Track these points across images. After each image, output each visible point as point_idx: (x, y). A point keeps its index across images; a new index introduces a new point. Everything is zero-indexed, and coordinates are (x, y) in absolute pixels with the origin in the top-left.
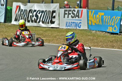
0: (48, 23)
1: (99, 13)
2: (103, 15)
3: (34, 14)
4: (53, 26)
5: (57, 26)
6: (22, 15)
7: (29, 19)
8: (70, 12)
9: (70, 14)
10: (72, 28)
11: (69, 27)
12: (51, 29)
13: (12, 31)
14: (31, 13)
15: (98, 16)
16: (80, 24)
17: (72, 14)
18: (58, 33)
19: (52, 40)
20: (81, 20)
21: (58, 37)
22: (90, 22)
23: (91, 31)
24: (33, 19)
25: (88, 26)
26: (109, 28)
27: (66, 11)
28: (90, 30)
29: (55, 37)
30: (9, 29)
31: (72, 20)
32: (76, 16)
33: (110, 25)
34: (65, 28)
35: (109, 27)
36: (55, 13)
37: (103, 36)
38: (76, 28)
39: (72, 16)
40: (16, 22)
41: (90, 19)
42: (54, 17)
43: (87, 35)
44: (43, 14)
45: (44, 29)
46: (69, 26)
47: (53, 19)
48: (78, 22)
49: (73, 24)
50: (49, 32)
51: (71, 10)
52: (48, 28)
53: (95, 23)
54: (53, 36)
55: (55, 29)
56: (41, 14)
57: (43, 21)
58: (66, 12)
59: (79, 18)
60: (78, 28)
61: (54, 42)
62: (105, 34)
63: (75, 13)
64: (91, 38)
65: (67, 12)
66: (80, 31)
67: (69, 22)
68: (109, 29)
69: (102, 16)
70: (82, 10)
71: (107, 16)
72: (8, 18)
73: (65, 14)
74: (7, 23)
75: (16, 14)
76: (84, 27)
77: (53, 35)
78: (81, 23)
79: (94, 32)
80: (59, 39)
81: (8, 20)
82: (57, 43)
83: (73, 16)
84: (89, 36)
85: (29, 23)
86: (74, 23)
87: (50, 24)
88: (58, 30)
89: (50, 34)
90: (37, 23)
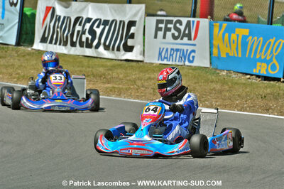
0: (118, 49)
1: (237, 30)
2: (247, 34)
3: (85, 28)
4: (129, 56)
5: (140, 58)
6: (59, 30)
8: (169, 26)
9: (169, 30)
10: (174, 63)
11: (165, 60)
12: (125, 63)
13: (33, 65)
14: (80, 25)
15: (234, 36)
16: (193, 54)
17: (173, 31)
18: (142, 74)
19: (126, 89)
20: (195, 45)
21: (139, 83)
22: (215, 51)
23: (218, 72)
24: (84, 39)
25: (211, 59)
26: (260, 66)
27: (161, 22)
28: (216, 69)
29: (134, 82)
30: (27, 60)
31: (173, 44)
32: (185, 35)
33: (263, 57)
34: (157, 61)
35: (259, 64)
36: (135, 26)
37: (244, 84)
38: (182, 63)
39: (173, 35)
40: (45, 44)
41: (215, 42)
42: (132, 36)
43: (207, 81)
44: (107, 27)
45: (109, 63)
46: (167, 58)
47: (129, 40)
48: (187, 50)
49: (175, 53)
50: (119, 71)
51: (173, 21)
52: (118, 60)
53: (227, 54)
54: (128, 80)
55: (134, 64)
56: (102, 27)
57: (107, 43)
58: (160, 25)
59: (190, 39)
60: (187, 63)
61: (130, 95)
62: (249, 78)
63: (182, 28)
64: (218, 87)
65: (162, 26)
66: (191, 71)
67: (167, 49)
68: (258, 68)
69: (245, 37)
70: (198, 22)
71: (256, 38)
72: (27, 34)
73: (158, 29)
74: (24, 46)
75: (44, 26)
76: (202, 61)
77: (128, 78)
78: (194, 51)
79: (224, 73)
80: (143, 86)
81: (25, 39)
82: (138, 97)
83: (176, 34)
84: (212, 82)
85: (73, 48)
86: (177, 50)
87: (122, 52)
88: (141, 66)
89: (121, 76)
90: (93, 49)
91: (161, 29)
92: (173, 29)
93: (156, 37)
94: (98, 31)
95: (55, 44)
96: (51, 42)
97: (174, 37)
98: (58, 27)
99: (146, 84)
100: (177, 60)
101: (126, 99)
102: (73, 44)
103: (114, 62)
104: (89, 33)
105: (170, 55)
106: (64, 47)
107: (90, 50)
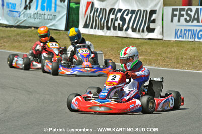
0: (143, 31)
3: (117, 16)
4: (151, 36)
5: (160, 37)
6: (97, 18)
7: (109, 25)
8: (182, 12)
9: (183, 15)
10: (187, 40)
11: (181, 38)
12: (149, 41)
14: (113, 14)
16: (201, 33)
17: (185, 16)
18: (164, 49)
19: (155, 60)
21: (164, 55)
24: (116, 24)
29: (160, 54)
31: (186, 26)
32: (194, 19)
34: (173, 39)
36: (155, 13)
38: (193, 40)
39: (186, 19)
40: (87, 29)
42: (154, 21)
44: (134, 15)
45: (137, 42)
46: (181, 36)
47: (151, 24)
48: (197, 30)
49: (188, 32)
50: (147, 47)
51: (185, 9)
52: (143, 39)
54: (155, 54)
55: (156, 41)
56: (130, 15)
57: (134, 27)
58: (175, 13)
59: (198, 22)
60: (197, 40)
61: (159, 64)
63: (192, 14)
67: (181, 30)
72: (73, 22)
73: (173, 15)
75: (86, 16)
77: (155, 52)
80: (167, 58)
82: (165, 66)
83: (188, 18)
85: (109, 31)
86: (189, 30)
87: (146, 33)
88: (162, 43)
89: (149, 51)
90: (124, 31)
91: (176, 15)
92: (185, 15)
93: (172, 21)
94: (127, 18)
95: (95, 28)
96: (92, 28)
97: (187, 21)
98: (96, 16)
99: (169, 56)
100: (189, 38)
101: (156, 68)
102: (108, 28)
103: (141, 41)
104: (121, 20)
105: (184, 34)
106: (101, 31)
107: (121, 32)
